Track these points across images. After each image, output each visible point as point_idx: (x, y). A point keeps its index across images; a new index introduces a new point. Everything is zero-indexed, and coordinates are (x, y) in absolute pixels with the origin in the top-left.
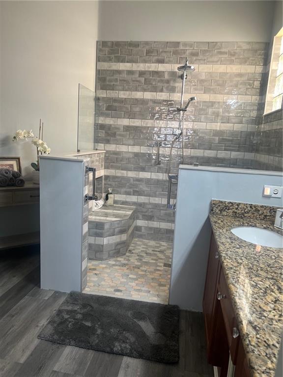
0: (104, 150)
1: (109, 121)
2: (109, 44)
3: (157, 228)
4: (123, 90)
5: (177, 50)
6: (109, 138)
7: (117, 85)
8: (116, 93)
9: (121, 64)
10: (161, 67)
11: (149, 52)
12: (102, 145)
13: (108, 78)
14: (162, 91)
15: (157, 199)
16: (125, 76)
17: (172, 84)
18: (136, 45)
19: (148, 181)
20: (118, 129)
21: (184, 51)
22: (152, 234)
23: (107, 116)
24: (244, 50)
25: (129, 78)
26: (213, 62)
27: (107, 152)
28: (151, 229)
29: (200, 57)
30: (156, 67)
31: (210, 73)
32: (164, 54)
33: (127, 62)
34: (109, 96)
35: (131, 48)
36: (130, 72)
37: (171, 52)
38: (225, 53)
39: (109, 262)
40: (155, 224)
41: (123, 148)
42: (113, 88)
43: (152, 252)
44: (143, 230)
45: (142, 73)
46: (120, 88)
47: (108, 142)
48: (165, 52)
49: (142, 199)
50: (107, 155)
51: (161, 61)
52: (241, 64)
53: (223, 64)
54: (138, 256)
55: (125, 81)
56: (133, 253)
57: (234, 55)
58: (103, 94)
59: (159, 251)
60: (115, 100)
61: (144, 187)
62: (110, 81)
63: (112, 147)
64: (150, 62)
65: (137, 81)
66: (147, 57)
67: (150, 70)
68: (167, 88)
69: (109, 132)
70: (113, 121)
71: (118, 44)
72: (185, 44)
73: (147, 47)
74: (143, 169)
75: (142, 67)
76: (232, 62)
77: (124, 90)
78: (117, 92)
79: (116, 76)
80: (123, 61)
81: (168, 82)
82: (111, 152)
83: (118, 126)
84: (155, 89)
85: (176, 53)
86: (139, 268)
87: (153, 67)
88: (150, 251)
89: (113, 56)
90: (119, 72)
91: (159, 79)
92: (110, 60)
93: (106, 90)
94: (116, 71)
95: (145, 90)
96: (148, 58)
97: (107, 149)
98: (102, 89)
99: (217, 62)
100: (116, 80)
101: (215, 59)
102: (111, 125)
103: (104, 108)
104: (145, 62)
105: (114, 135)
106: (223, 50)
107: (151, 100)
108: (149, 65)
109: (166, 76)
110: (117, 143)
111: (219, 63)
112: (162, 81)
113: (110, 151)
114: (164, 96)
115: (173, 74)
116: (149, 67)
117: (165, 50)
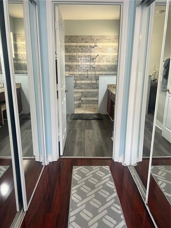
1: (70, 63)
2: (68, 37)
3: (89, 100)
9: (73, 43)
10: (87, 44)
12: (68, 72)
14: (87, 52)
15: (88, 90)
16: (74, 47)
17: (90, 50)
18: (78, 37)
19: (85, 84)
21: (94, 39)
22: (87, 102)
25: (76, 48)
28: (87, 100)
29: (99, 40)
31: (103, 46)
32: (87, 40)
33: (75, 43)
34: (69, 55)
35: (76, 38)
36: (76, 46)
38: (107, 39)
41: (75, 73)
42: (70, 52)
44: (84, 101)
45: (80, 46)
46: (73, 52)
47: (70, 71)
49: (83, 90)
51: (87, 42)
52: (112, 43)
53: (107, 43)
54: (85, 107)
55: (74, 49)
56: (83, 107)
57: (110, 40)
58: (67, 54)
59: (91, 106)
60: (71, 56)
61: (83, 86)
62: (69, 49)
63: (71, 73)
64: (83, 42)
65: (79, 49)
69: (70, 67)
71: (71, 36)
72: (94, 36)
73: (82, 38)
74: (83, 80)
75: (80, 44)
76: (109, 42)
79: (71, 48)
83: (73, 65)
84: (85, 52)
85: (91, 39)
86: (87, 109)
87: (84, 44)
88: (88, 106)
89: (70, 40)
90: (72, 46)
92: (69, 42)
93: (68, 52)
95: (81, 52)
98: (66, 52)
101: (104, 41)
102: (70, 65)
103: (67, 59)
104: (81, 42)
105: (72, 68)
107: (84, 55)
109: (89, 47)
110: (73, 71)
114: (88, 54)
115: (91, 47)
116: (82, 44)
117: (88, 38)
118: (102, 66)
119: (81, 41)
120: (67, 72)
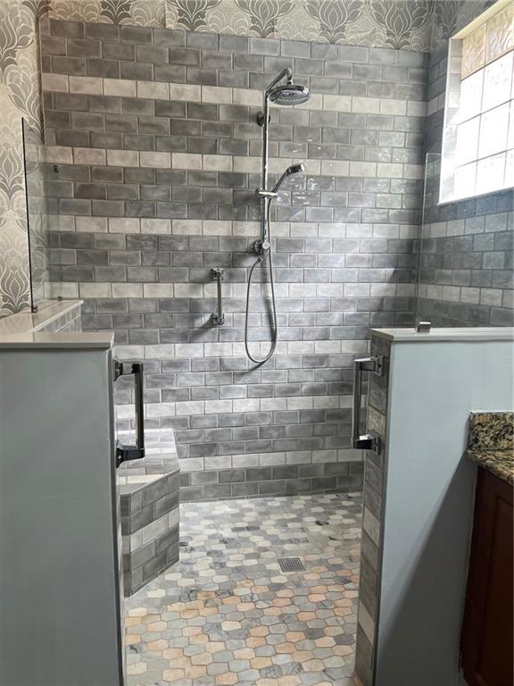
0: (80, 298)
1: (86, 225)
2: (72, 29)
3: (227, 471)
4: (119, 147)
5: (242, 56)
6: (88, 267)
7: (101, 135)
8: (100, 154)
9: (107, 81)
10: (209, 95)
11: (175, 56)
12: (73, 286)
13: (74, 115)
14: (214, 151)
16: (118, 109)
17: (236, 134)
19: (197, 365)
20: (113, 243)
21: (259, 60)
22: (215, 486)
23: (81, 211)
24: (385, 66)
25: (132, 117)
26: (324, 88)
27: (88, 302)
28: (211, 474)
30: (197, 93)
31: (318, 112)
32: (213, 64)
33: (123, 78)
34: (80, 161)
35: (131, 42)
36: (133, 103)
37: (229, 58)
39: (151, 594)
40: (221, 462)
41: (130, 291)
42: (90, 142)
43: (234, 535)
44: (194, 481)
45: (162, 107)
46: (111, 141)
47: (88, 277)
48: (215, 58)
49: (186, 408)
50: (88, 311)
52: (378, 96)
53: (343, 94)
54: (209, 553)
55: (120, 124)
56: (192, 549)
57: (365, 75)
58: (67, 157)
59: (248, 529)
60: (99, 172)
61: (189, 380)
62: (82, 123)
63: (100, 290)
64: (180, 79)
65: (152, 126)
66: (174, 67)
67: (183, 99)
68: (226, 145)
69: (89, 252)
70: (99, 224)
71: (93, 28)
72: (260, 43)
73: (173, 43)
75: (160, 90)
76: (361, 91)
77: (119, 148)
78: (103, 151)
79: (98, 112)
80: (112, 74)
81: (227, 129)
82: (99, 302)
83: (110, 238)
84: (197, 147)
85: (239, 61)
87: (190, 93)
89: (83, 59)
90: (104, 101)
91: (205, 122)
92: (76, 69)
93: (72, 145)
94: (94, 97)
95: (172, 148)
96: (177, 70)
97: (88, 296)
98: (61, 142)
100: (98, 121)
101: (328, 81)
102: (92, 235)
103: (69, 191)
104: (169, 79)
105: (104, 258)
107: (190, 172)
108: (179, 86)
109: (223, 116)
110: (112, 277)
112: (213, 128)
113: (95, 299)
114: (218, 163)
116: (179, 93)
117: (216, 54)
118: (312, 246)
119: (172, 70)
120: (70, 288)
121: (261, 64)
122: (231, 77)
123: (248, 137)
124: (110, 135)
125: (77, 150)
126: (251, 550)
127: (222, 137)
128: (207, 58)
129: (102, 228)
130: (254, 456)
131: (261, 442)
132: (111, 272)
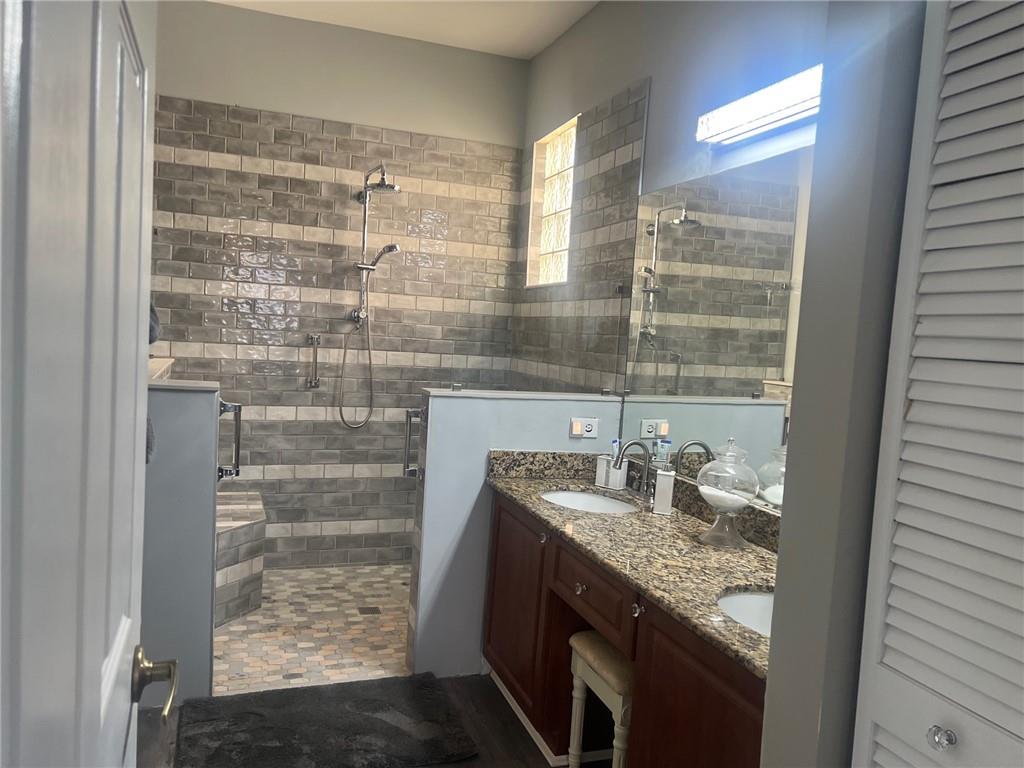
0: (170, 357)
1: (182, 286)
2: (180, 105)
3: (316, 537)
4: (220, 214)
5: (345, 140)
6: (182, 327)
7: (201, 202)
8: (202, 220)
9: (213, 154)
10: (311, 173)
11: (280, 136)
12: (165, 344)
13: (178, 184)
14: (315, 223)
15: (313, 467)
16: (222, 182)
17: (337, 209)
18: (252, 116)
19: (289, 428)
20: (209, 304)
21: (363, 145)
22: (303, 552)
23: (178, 273)
24: (479, 158)
25: (234, 188)
26: (423, 173)
27: (179, 361)
28: (299, 541)
29: (396, 160)
30: (300, 171)
31: (417, 194)
32: (316, 145)
33: (228, 152)
34: (181, 225)
35: (238, 122)
36: (237, 176)
37: (332, 142)
39: (232, 629)
40: (310, 529)
41: (223, 352)
42: (191, 209)
43: (319, 592)
44: (280, 547)
45: (265, 181)
46: (213, 209)
47: (179, 336)
48: (319, 140)
49: (276, 472)
50: (178, 369)
51: (314, 160)
52: (475, 183)
53: (442, 181)
54: (291, 604)
55: (223, 194)
56: (275, 601)
57: (461, 165)
58: (168, 221)
59: (333, 588)
60: (198, 237)
61: (279, 443)
62: (184, 191)
63: (192, 350)
64: (284, 157)
65: (255, 197)
66: (280, 146)
67: (286, 175)
68: (328, 219)
69: (184, 312)
70: (196, 286)
71: (202, 107)
72: (362, 130)
73: (279, 126)
74: (277, 400)
75: (265, 166)
76: (458, 179)
77: (220, 216)
78: (205, 217)
79: (201, 182)
80: (218, 149)
81: (328, 205)
82: (191, 361)
83: (207, 299)
84: (298, 219)
85: (342, 145)
86: (309, 628)
87: (294, 169)
88: (312, 590)
89: (191, 133)
90: (208, 172)
91: (307, 196)
92: (183, 142)
93: (174, 211)
94: (199, 168)
95: (274, 219)
96: (281, 149)
97: (179, 355)
98: (162, 207)
99: (431, 174)
100: (201, 190)
101: (426, 167)
102: (188, 295)
103: (168, 253)
104: (273, 155)
105: (198, 319)
106: (440, 153)
107: (290, 241)
108: (283, 163)
109: (325, 192)
110: (207, 337)
111: (434, 176)
112: (313, 202)
113: (186, 359)
114: (320, 235)
115: (340, 189)
116: (284, 170)
117: (320, 136)
118: (410, 317)
119: (277, 148)
120: (162, 346)
121: (363, 148)
122: (334, 158)
123: (348, 212)
124: (213, 204)
125: (178, 215)
126: (332, 602)
127: (323, 212)
128: (312, 140)
129: (200, 290)
130: (345, 524)
131: (353, 509)
132: (206, 332)
